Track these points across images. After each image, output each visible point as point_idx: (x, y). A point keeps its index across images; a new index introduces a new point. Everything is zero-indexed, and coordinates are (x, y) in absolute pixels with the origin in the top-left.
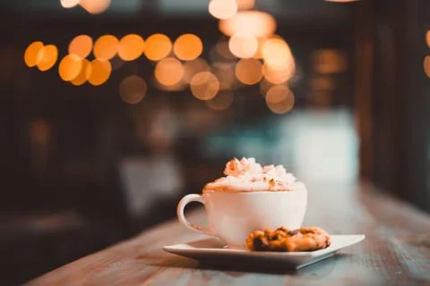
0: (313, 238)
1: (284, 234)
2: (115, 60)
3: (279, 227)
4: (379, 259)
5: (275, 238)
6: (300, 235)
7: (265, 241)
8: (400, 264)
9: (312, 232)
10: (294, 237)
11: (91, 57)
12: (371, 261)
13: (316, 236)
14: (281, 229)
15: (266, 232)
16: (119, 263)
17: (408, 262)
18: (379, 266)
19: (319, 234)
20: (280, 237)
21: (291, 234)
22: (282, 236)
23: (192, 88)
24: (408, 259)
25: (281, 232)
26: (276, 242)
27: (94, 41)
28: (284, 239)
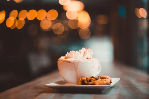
0: (105, 81)
1: (94, 79)
2: (26, 19)
3: (92, 76)
4: (128, 87)
5: (90, 81)
6: (100, 79)
7: (86, 82)
8: (136, 89)
9: (105, 78)
10: (98, 80)
11: (17, 18)
12: (125, 88)
13: (106, 80)
14: (93, 77)
15: (87, 78)
16: (27, 90)
17: (139, 88)
18: (128, 89)
19: (108, 79)
20: (92, 81)
21: (96, 79)
22: (93, 80)
23: (53, 30)
24: (139, 87)
25: (93, 78)
26: (91, 83)
27: (19, 12)
28: (94, 81)
